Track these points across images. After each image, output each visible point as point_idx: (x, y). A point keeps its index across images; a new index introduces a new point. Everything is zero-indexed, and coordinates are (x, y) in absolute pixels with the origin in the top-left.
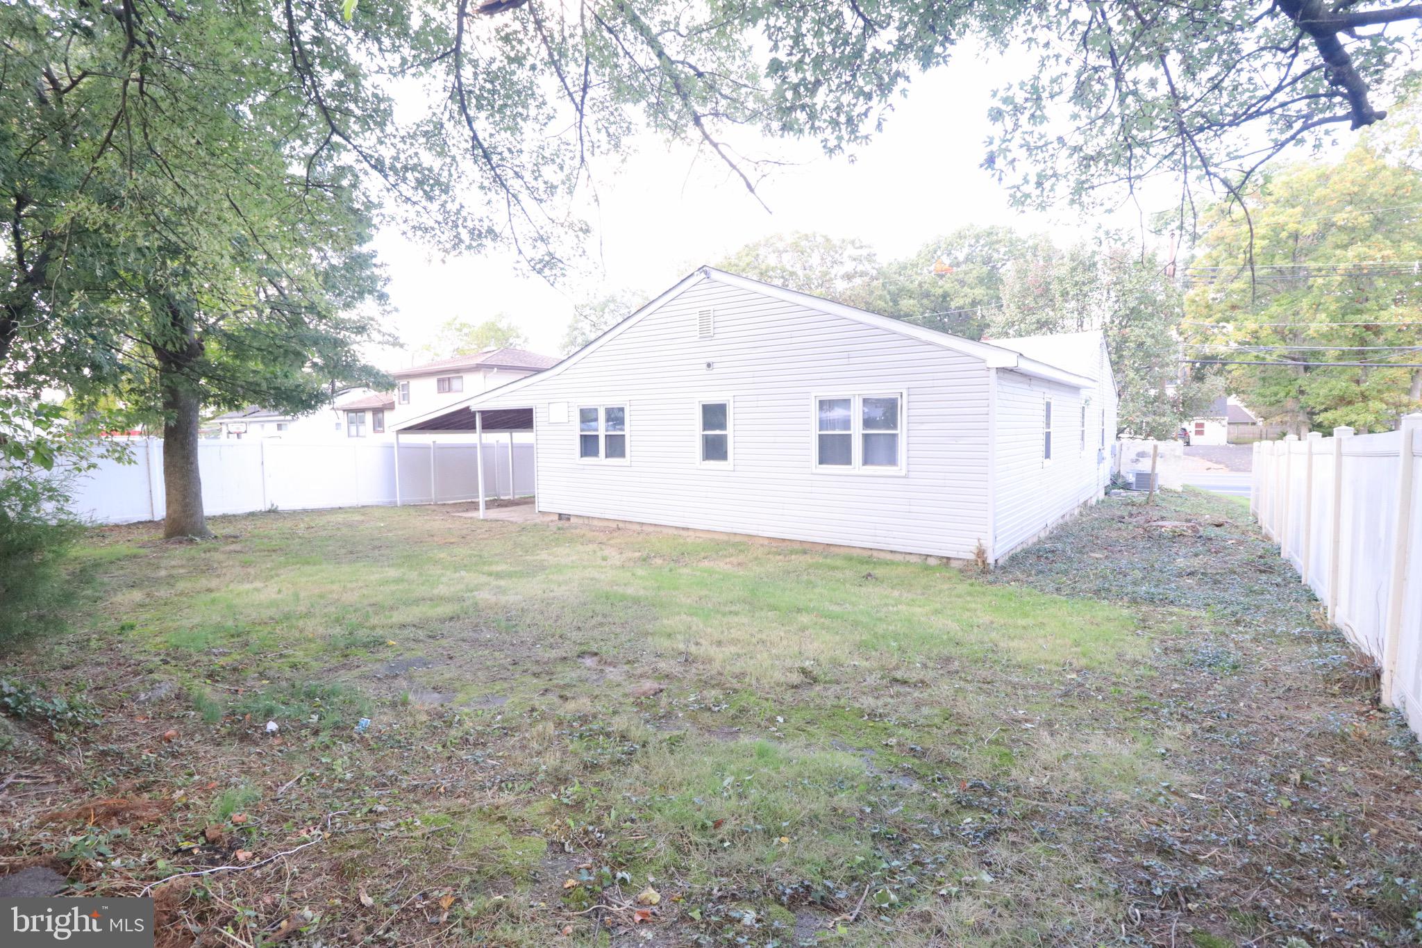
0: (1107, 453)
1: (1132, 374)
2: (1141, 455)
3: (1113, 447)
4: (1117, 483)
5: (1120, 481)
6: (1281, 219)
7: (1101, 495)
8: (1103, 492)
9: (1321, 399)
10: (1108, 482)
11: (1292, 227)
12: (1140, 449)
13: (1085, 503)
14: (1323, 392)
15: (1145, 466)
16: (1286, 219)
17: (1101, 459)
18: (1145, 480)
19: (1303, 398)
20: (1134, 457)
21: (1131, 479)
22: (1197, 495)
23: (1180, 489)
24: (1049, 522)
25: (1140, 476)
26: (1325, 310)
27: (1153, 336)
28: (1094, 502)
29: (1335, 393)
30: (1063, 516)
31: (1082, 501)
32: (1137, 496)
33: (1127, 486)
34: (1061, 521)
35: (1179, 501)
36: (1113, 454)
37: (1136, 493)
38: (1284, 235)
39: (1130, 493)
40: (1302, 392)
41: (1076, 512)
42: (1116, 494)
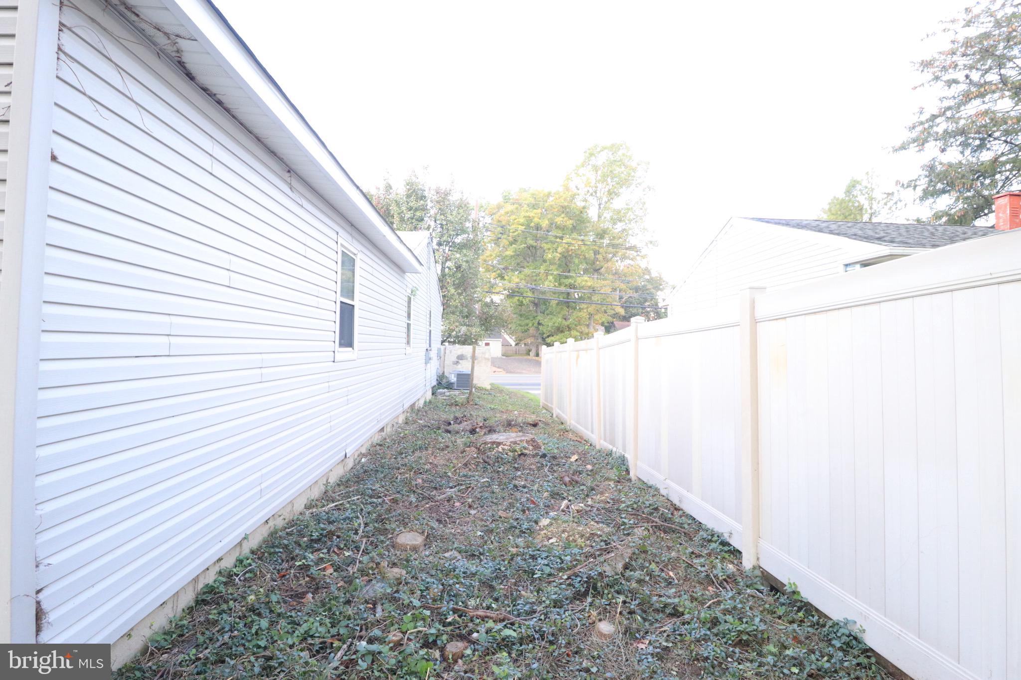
0: (433, 354)
1: (452, 291)
2: (461, 357)
3: (439, 350)
4: (442, 383)
5: (444, 381)
6: (531, 214)
7: (429, 396)
8: (429, 393)
9: (549, 329)
10: (434, 383)
11: (536, 220)
12: (459, 352)
13: (412, 406)
14: (550, 324)
15: (465, 367)
16: (534, 215)
17: (428, 360)
18: (465, 380)
19: (541, 327)
20: (455, 359)
21: (453, 379)
22: (501, 391)
23: (489, 387)
24: (350, 451)
25: (460, 376)
26: (552, 274)
27: (467, 262)
28: (421, 403)
29: (556, 325)
30: (382, 430)
31: (407, 405)
32: (459, 395)
33: (449, 386)
34: (377, 439)
35: (490, 398)
36: (439, 356)
37: (457, 392)
38: (532, 224)
39: (453, 393)
40: (539, 324)
41: (401, 420)
42: (441, 393)
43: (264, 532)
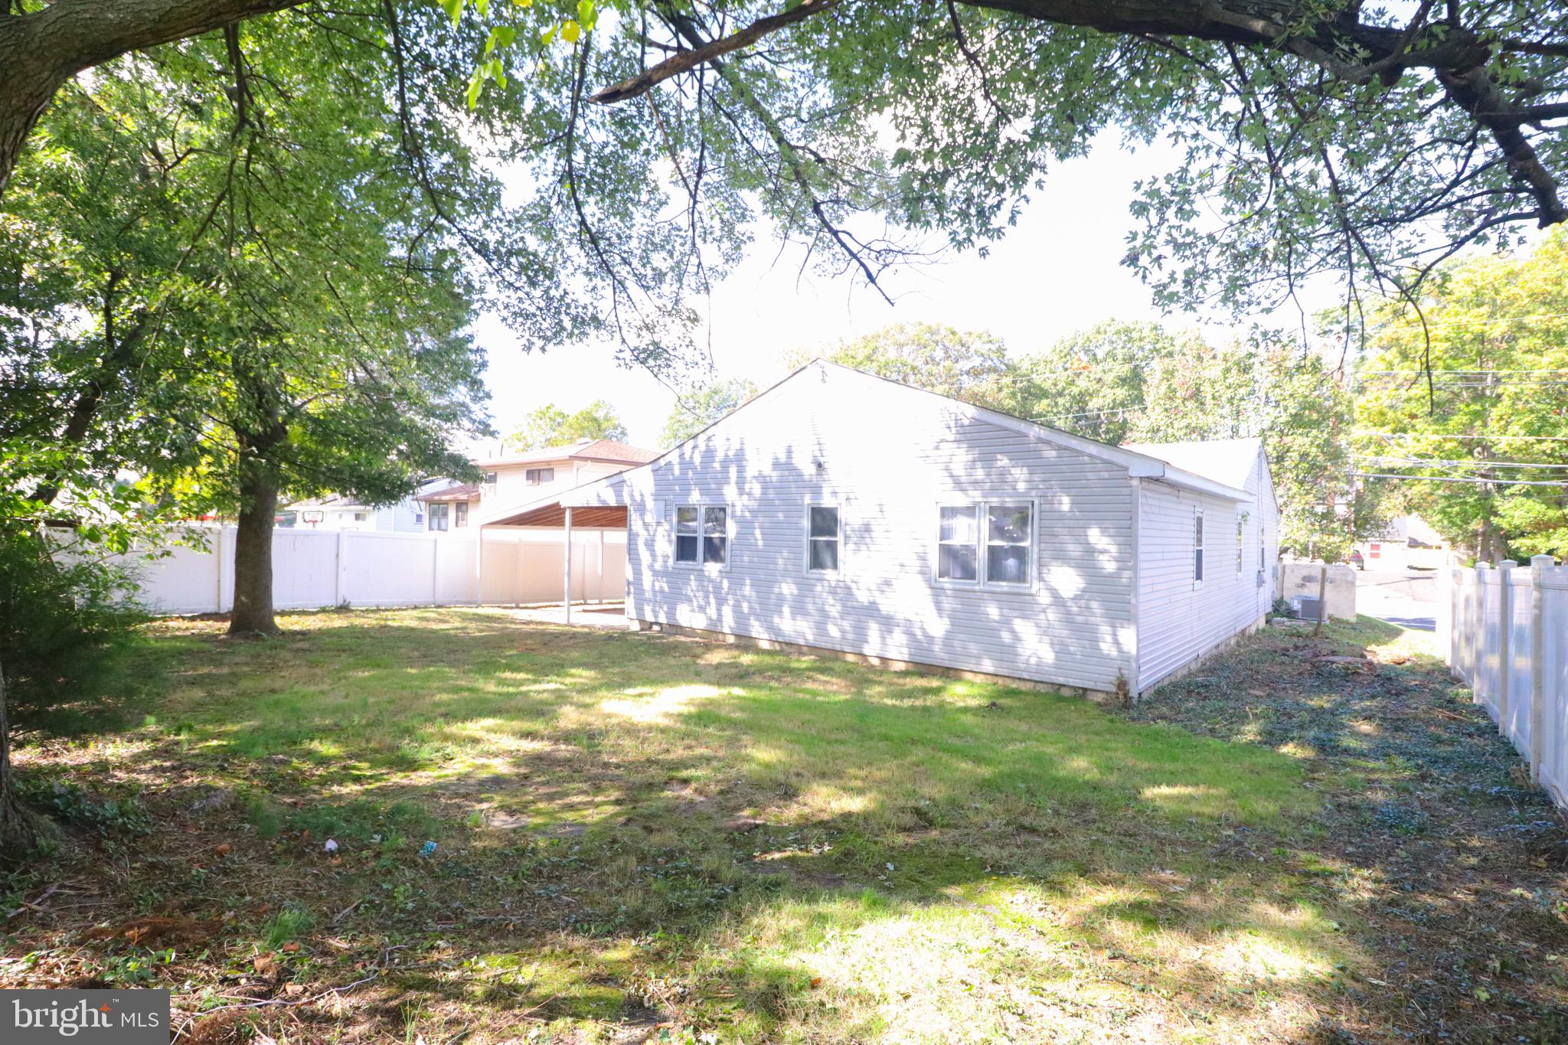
0: (1267, 575)
1: (1295, 488)
2: (1308, 578)
3: (1275, 569)
4: (1280, 608)
5: (1283, 607)
6: (1465, 320)
7: (1262, 624)
8: (1263, 620)
10: (1270, 609)
11: (1477, 328)
12: (1305, 573)
13: (1243, 631)
15: (1312, 592)
16: (1470, 320)
17: (1260, 582)
18: (1312, 608)
20: (1299, 581)
21: (1296, 606)
22: (1372, 627)
23: (1352, 620)
24: (1201, 652)
25: (1307, 603)
27: (1319, 446)
28: (1253, 630)
29: (1532, 516)
30: (1217, 646)
31: (1239, 629)
32: (1303, 626)
33: (1291, 614)
34: (1215, 652)
35: (1351, 633)
36: (1275, 577)
37: (1302, 623)
38: (1468, 337)
39: (1295, 623)
40: (1494, 514)
41: (1233, 642)
42: (1278, 623)
43: (1185, 672)
